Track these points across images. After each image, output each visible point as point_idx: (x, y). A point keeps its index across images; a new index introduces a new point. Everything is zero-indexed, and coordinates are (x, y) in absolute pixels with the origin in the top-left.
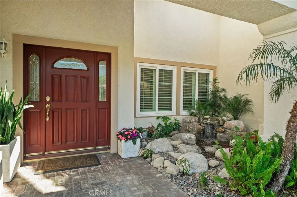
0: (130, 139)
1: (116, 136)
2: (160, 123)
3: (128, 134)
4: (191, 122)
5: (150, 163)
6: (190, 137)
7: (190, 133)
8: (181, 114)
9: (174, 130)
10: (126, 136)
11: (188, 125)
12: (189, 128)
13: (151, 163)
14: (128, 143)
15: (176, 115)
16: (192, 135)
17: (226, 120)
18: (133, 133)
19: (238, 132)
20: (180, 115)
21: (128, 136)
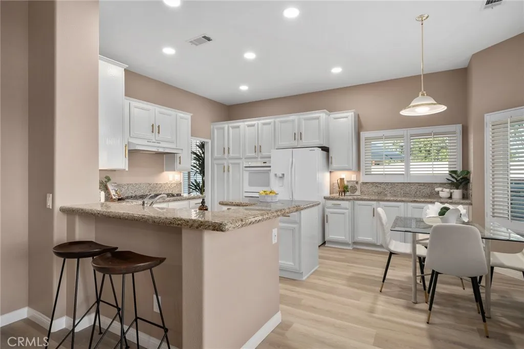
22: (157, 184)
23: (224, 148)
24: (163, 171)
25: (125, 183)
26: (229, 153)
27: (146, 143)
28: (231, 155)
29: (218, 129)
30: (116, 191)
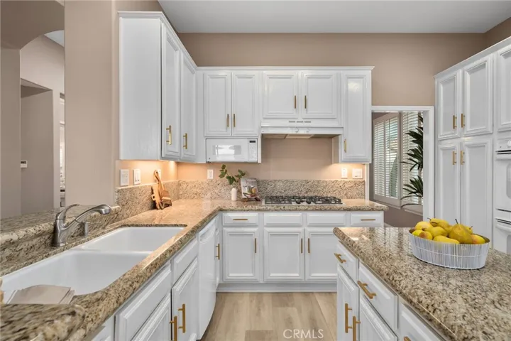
22: (318, 182)
23: (454, 118)
24: (332, 163)
25: (271, 179)
26: (463, 125)
27: (286, 123)
28: (468, 127)
29: (445, 83)
30: (250, 190)
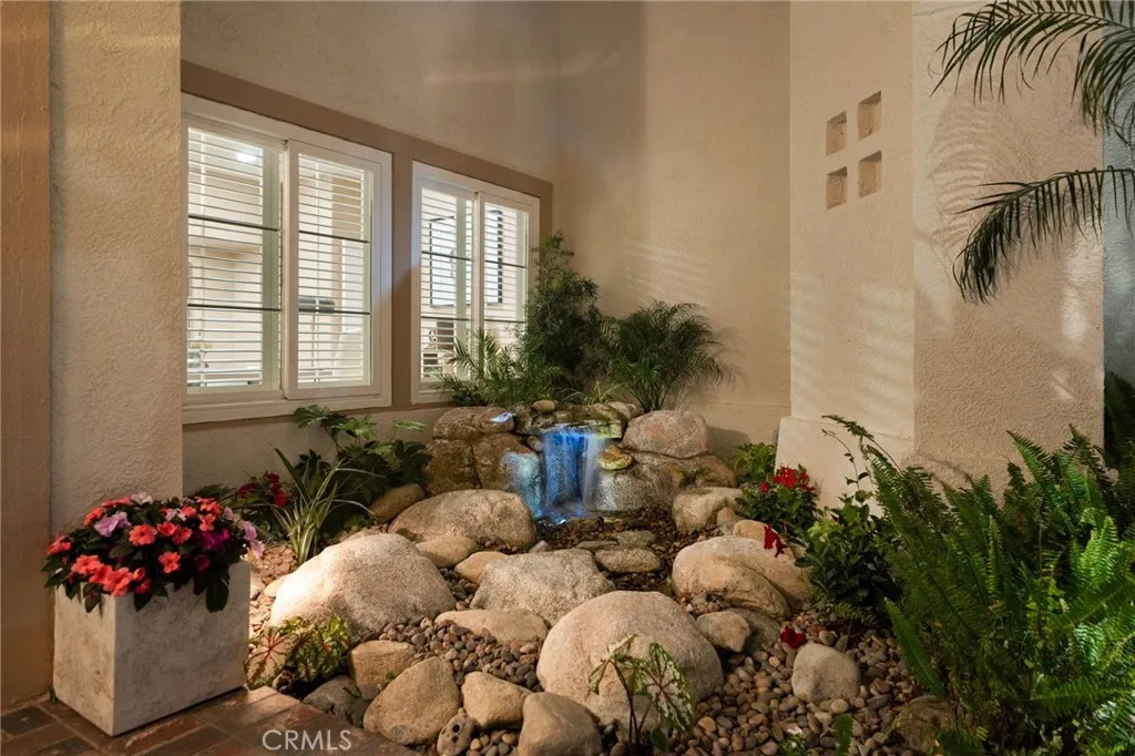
0: (179, 579)
1: (45, 569)
2: (312, 452)
3: (163, 543)
4: (483, 434)
5: (353, 718)
6: (506, 508)
7: (481, 488)
8: (414, 401)
9: (396, 480)
10: (146, 558)
11: (468, 450)
12: (473, 464)
13: (368, 720)
14: (161, 606)
15: (389, 403)
16: (510, 495)
17: (628, 414)
18: (196, 530)
19: (686, 462)
20: (409, 406)
21: (162, 559)
